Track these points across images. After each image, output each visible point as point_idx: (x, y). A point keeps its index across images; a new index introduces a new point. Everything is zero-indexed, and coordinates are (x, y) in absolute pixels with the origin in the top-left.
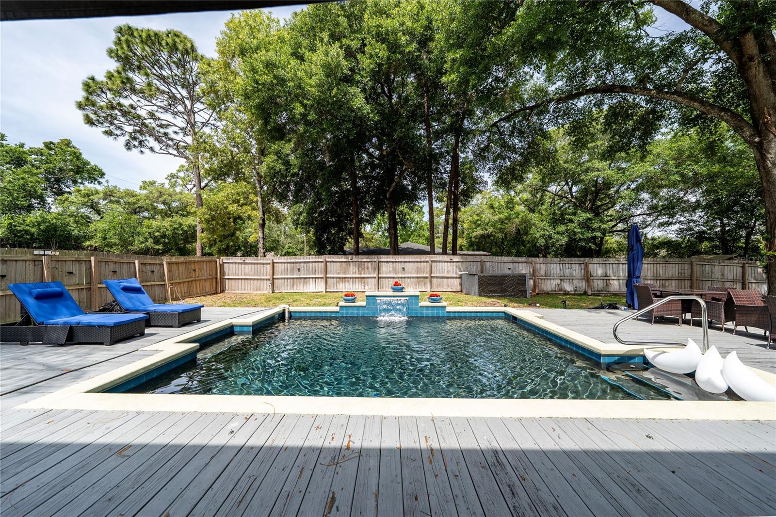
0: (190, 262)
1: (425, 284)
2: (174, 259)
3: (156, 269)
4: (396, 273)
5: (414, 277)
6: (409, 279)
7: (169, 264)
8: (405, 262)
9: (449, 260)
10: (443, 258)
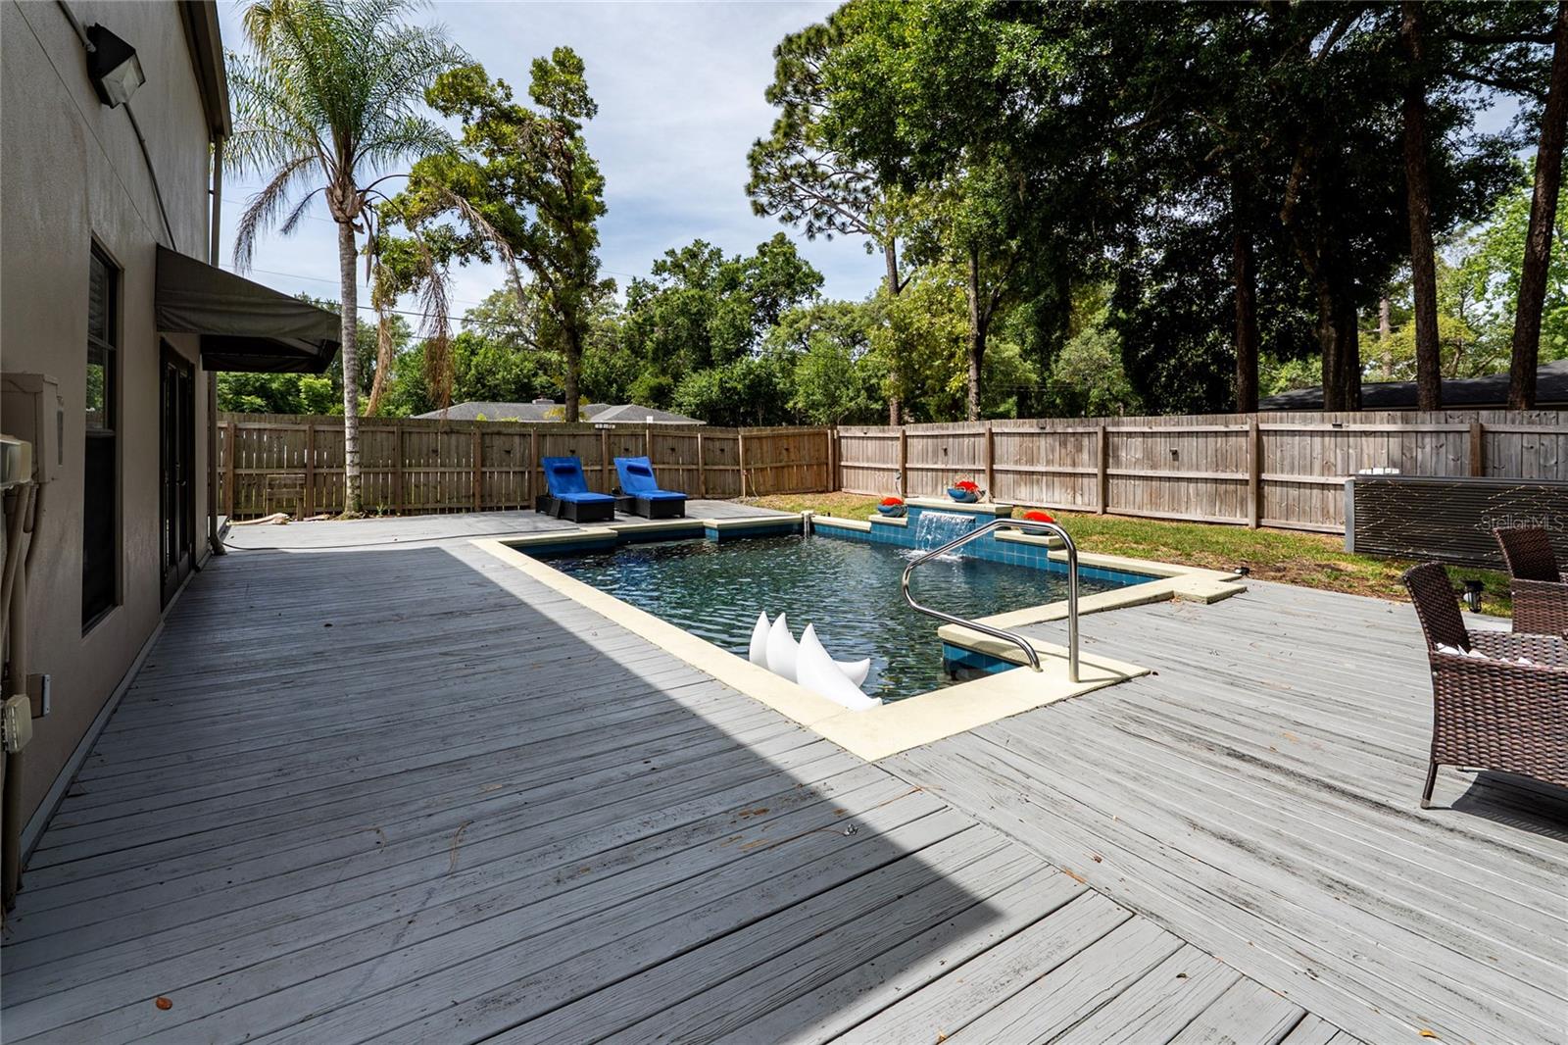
0: (780, 436)
1: (1243, 502)
2: (755, 431)
3: (728, 446)
4: (1153, 467)
5: (1206, 480)
6: (1192, 486)
7: (745, 439)
8: (1180, 434)
9: (1330, 427)
10: (1304, 421)
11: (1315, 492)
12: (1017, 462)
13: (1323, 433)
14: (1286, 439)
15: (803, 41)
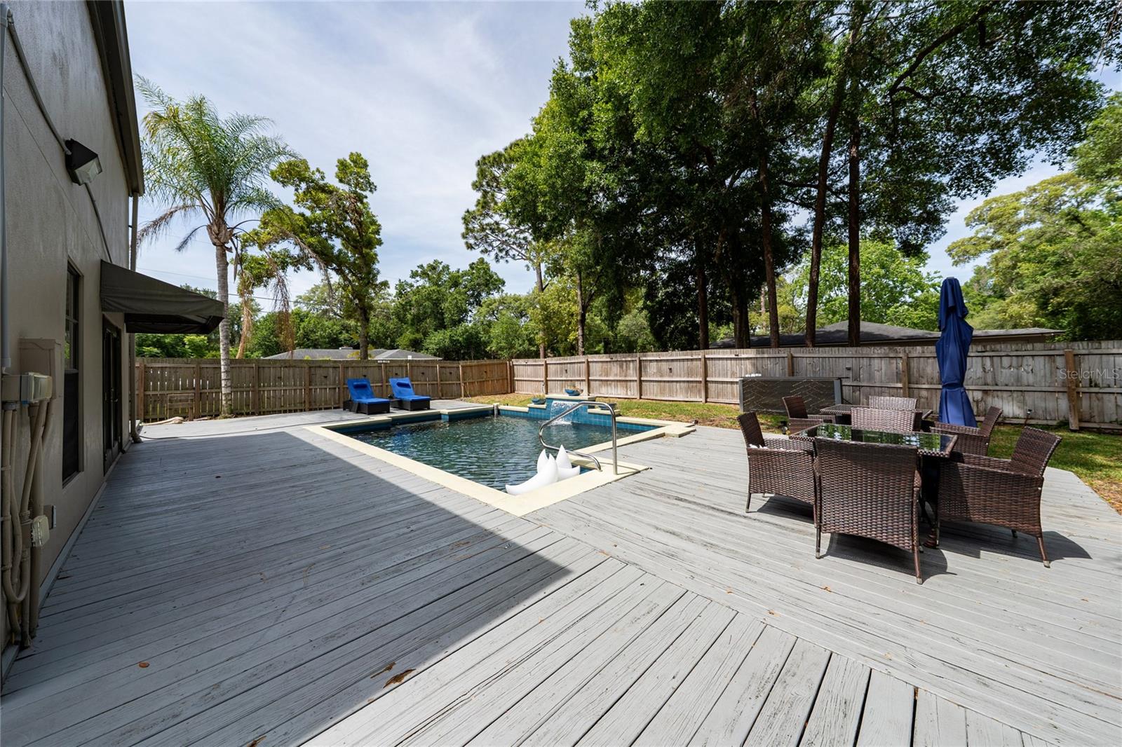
0: (482, 365)
1: (700, 391)
2: (468, 363)
3: (453, 371)
4: (661, 376)
5: (684, 382)
6: (678, 384)
7: (463, 367)
8: (672, 360)
9: (734, 356)
10: (724, 353)
11: (729, 385)
12: (600, 376)
13: (731, 359)
14: (717, 362)
15: (491, 159)
